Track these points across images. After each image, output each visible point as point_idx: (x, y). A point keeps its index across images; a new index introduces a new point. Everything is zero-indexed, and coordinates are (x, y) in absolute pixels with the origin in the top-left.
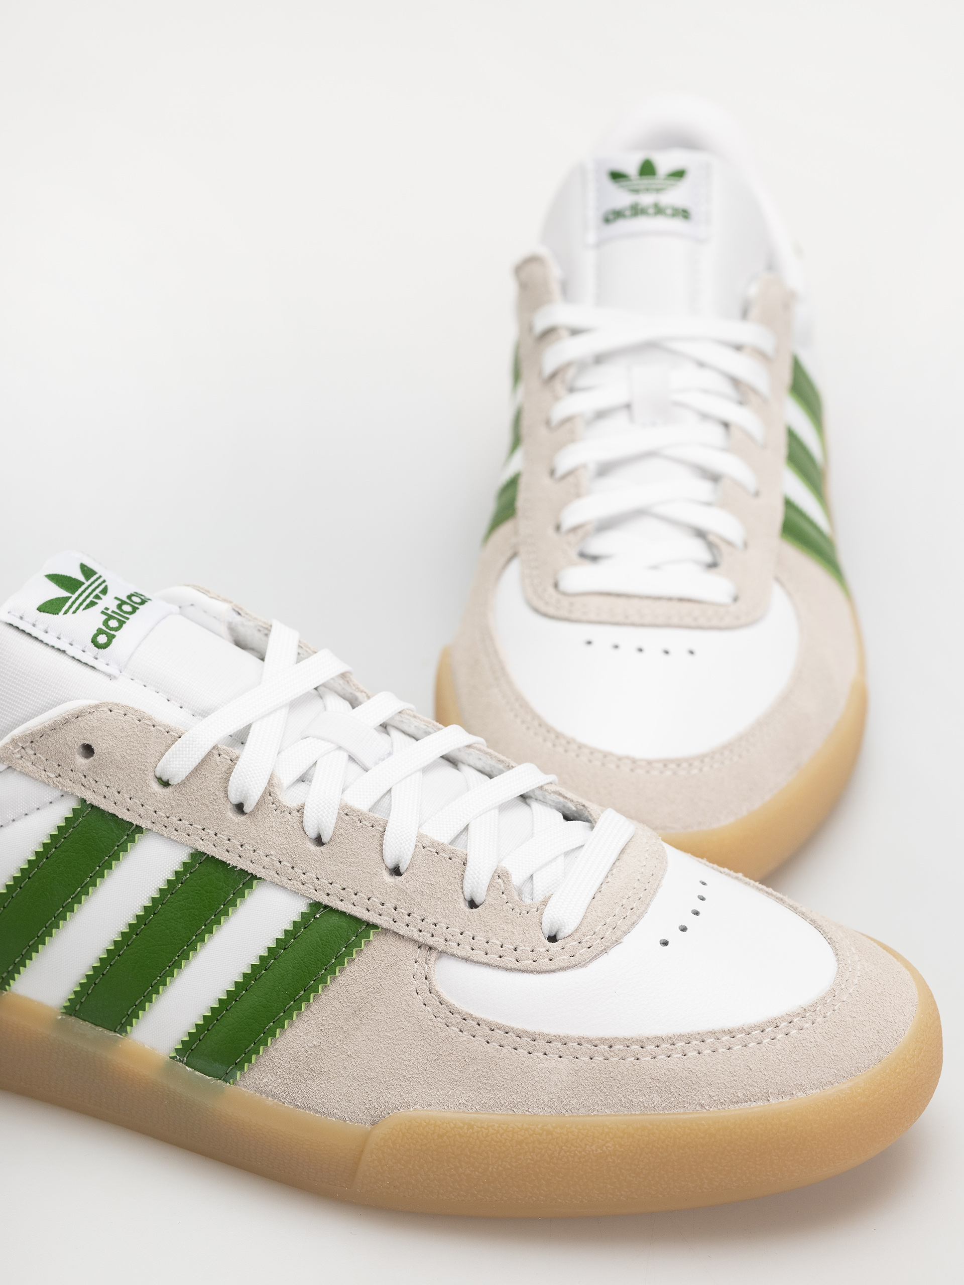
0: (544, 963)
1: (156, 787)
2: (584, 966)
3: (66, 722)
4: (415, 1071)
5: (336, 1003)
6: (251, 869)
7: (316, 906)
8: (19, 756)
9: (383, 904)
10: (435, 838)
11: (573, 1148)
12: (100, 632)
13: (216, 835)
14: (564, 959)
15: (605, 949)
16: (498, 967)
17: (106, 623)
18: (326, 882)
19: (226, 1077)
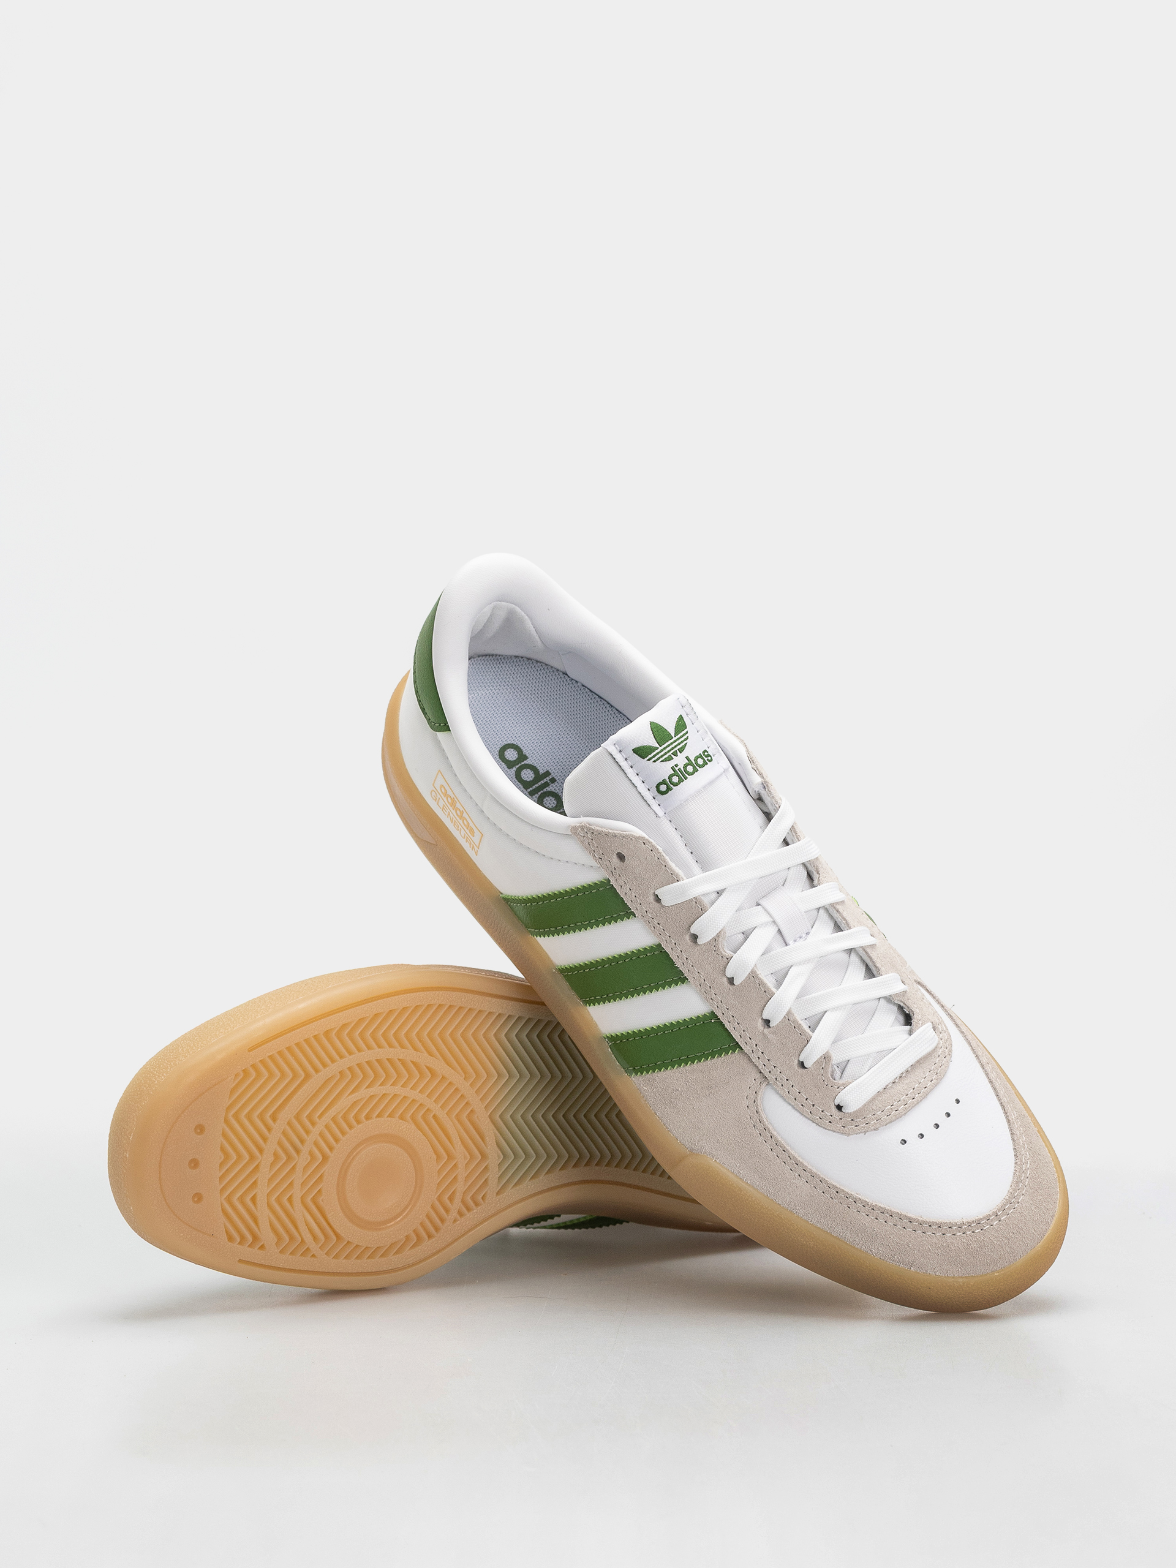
0: (825, 1122)
1: (652, 898)
2: (848, 1135)
3: (618, 835)
4: (725, 1140)
6: (686, 973)
7: (713, 1015)
9: (750, 1038)
12: (664, 782)
13: (675, 944)
14: (838, 1126)
15: (864, 1132)
17: (670, 777)
18: (725, 1006)
19: (627, 1071)
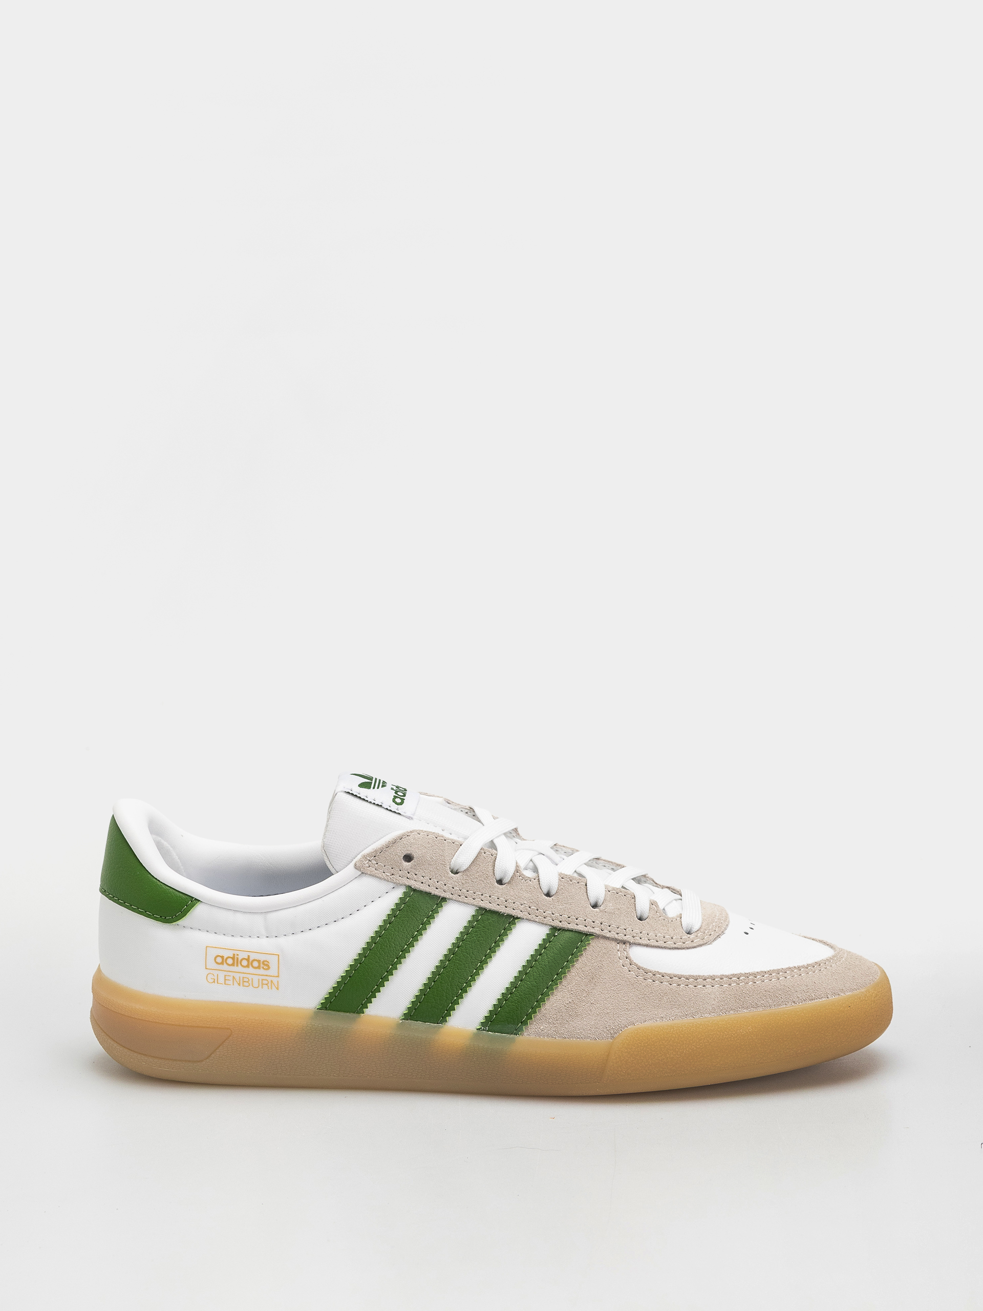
0: (688, 943)
1: (451, 875)
2: (711, 944)
3: (394, 842)
5: (577, 978)
6: (514, 913)
7: (554, 929)
8: (367, 865)
9: (594, 922)
10: (614, 886)
11: (730, 1032)
13: (490, 897)
14: (697, 941)
15: (718, 936)
16: (665, 948)
18: (558, 915)
19: (517, 1031)
